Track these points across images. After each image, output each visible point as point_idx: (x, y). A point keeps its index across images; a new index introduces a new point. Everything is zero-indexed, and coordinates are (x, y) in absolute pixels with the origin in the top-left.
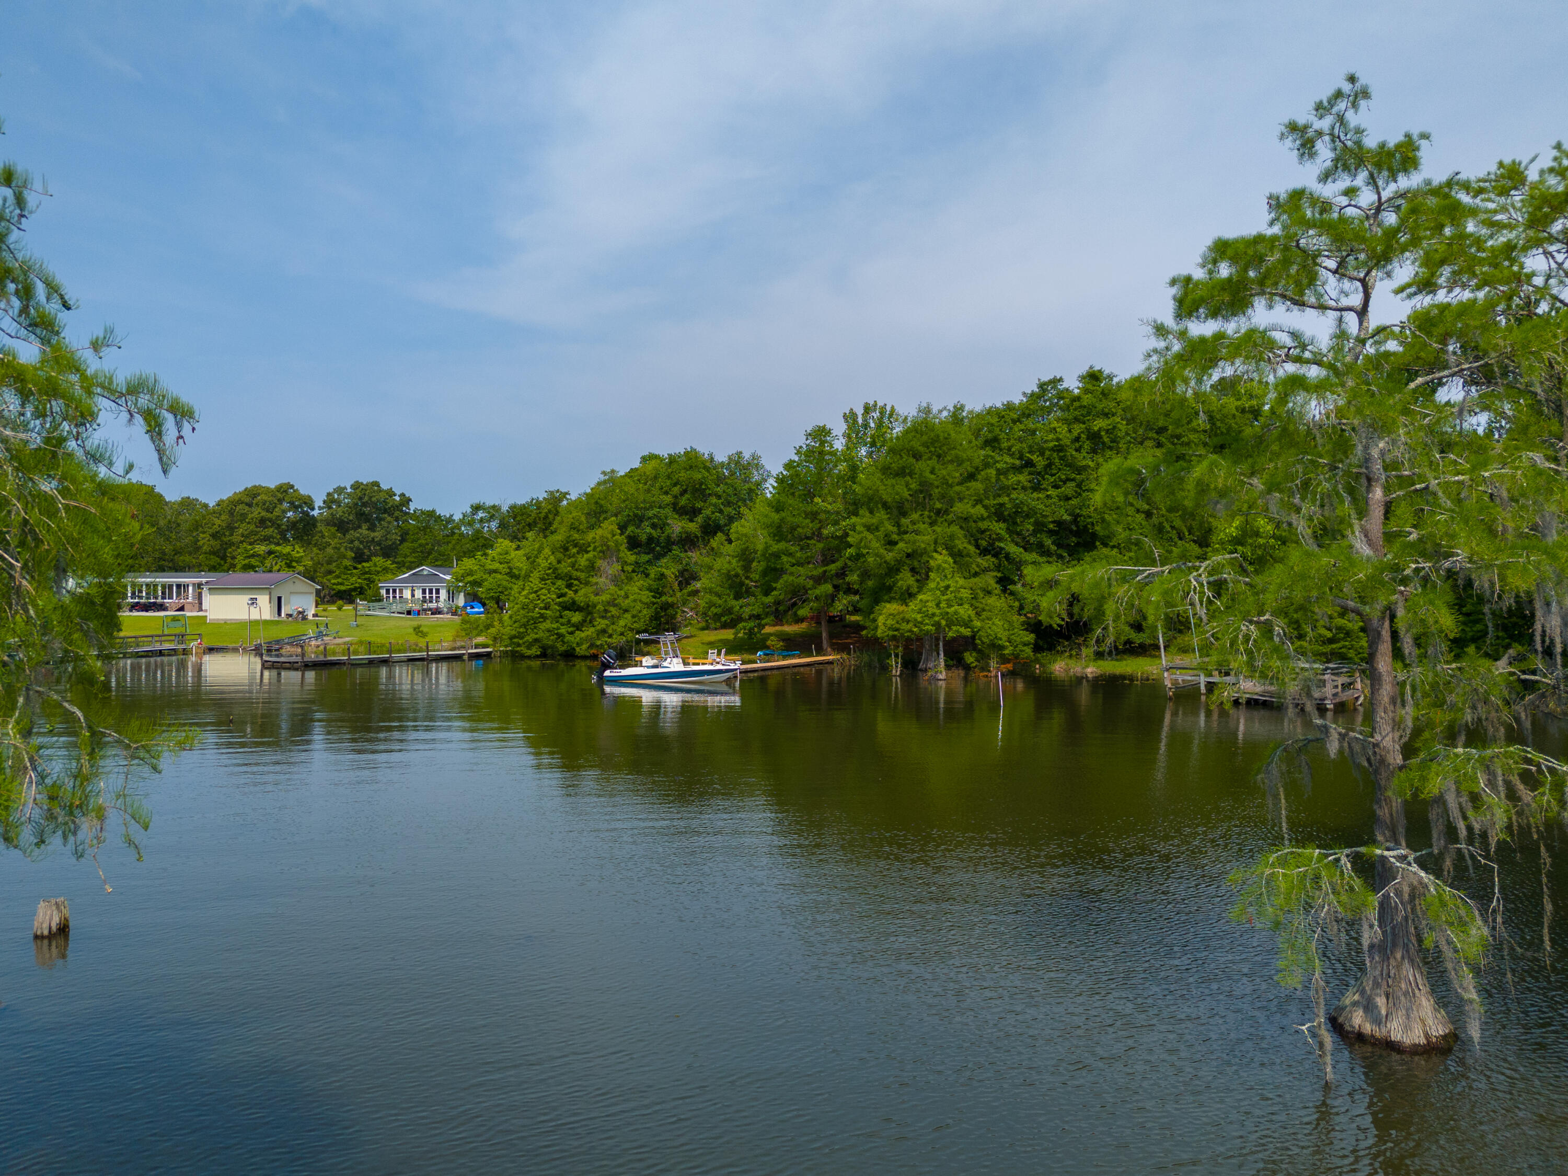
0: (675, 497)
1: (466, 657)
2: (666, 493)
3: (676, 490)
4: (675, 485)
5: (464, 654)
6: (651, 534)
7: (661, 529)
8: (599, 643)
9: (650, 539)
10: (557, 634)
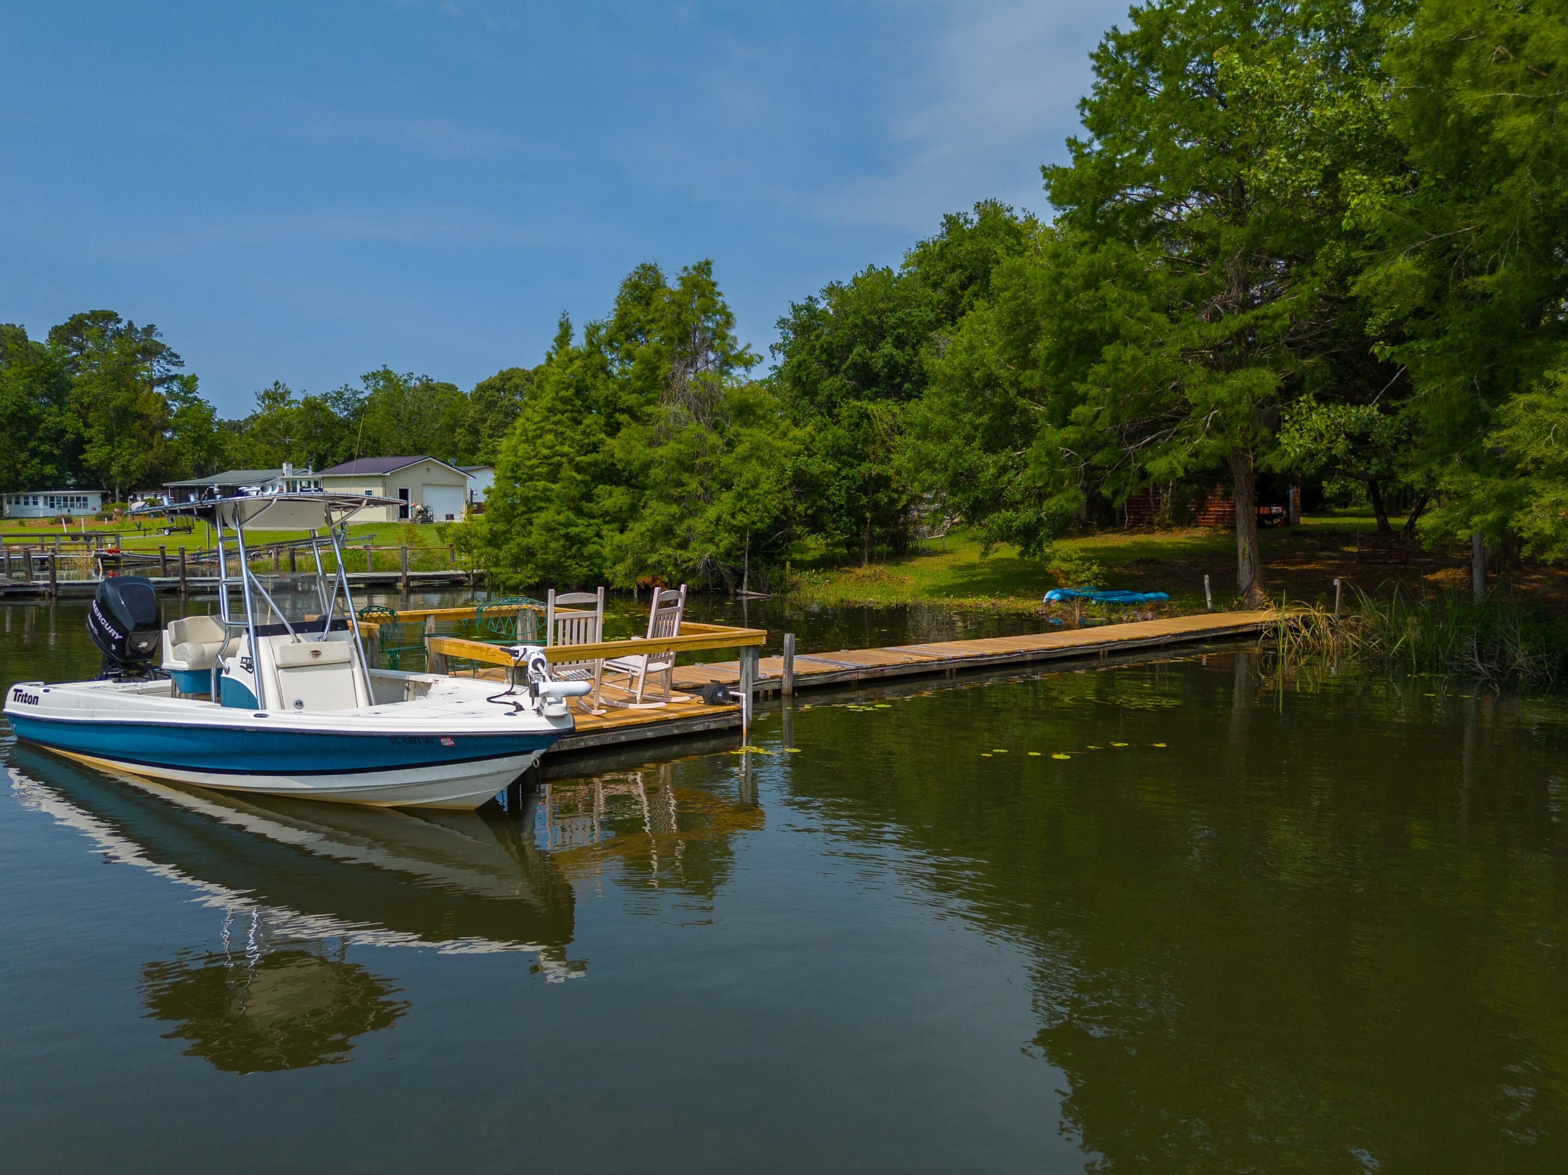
0: (952, 292)
1: (400, 585)
2: (935, 286)
3: (953, 279)
4: (953, 269)
5: (397, 579)
6: (892, 357)
7: (914, 346)
8: (653, 559)
9: (893, 366)
10: (567, 537)
